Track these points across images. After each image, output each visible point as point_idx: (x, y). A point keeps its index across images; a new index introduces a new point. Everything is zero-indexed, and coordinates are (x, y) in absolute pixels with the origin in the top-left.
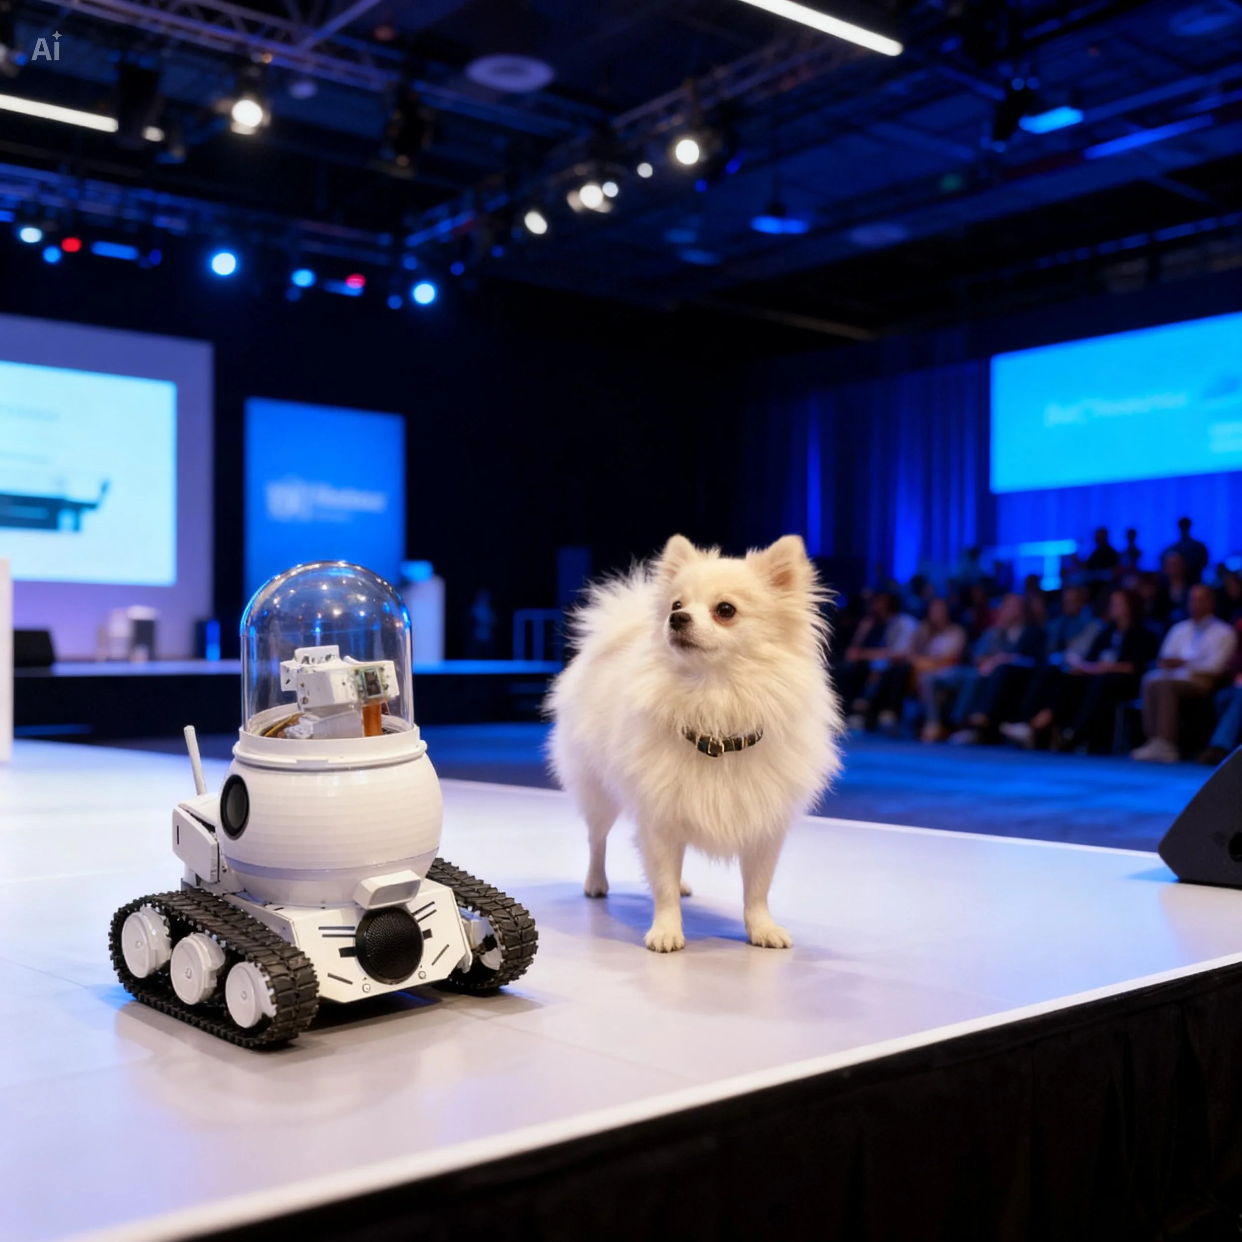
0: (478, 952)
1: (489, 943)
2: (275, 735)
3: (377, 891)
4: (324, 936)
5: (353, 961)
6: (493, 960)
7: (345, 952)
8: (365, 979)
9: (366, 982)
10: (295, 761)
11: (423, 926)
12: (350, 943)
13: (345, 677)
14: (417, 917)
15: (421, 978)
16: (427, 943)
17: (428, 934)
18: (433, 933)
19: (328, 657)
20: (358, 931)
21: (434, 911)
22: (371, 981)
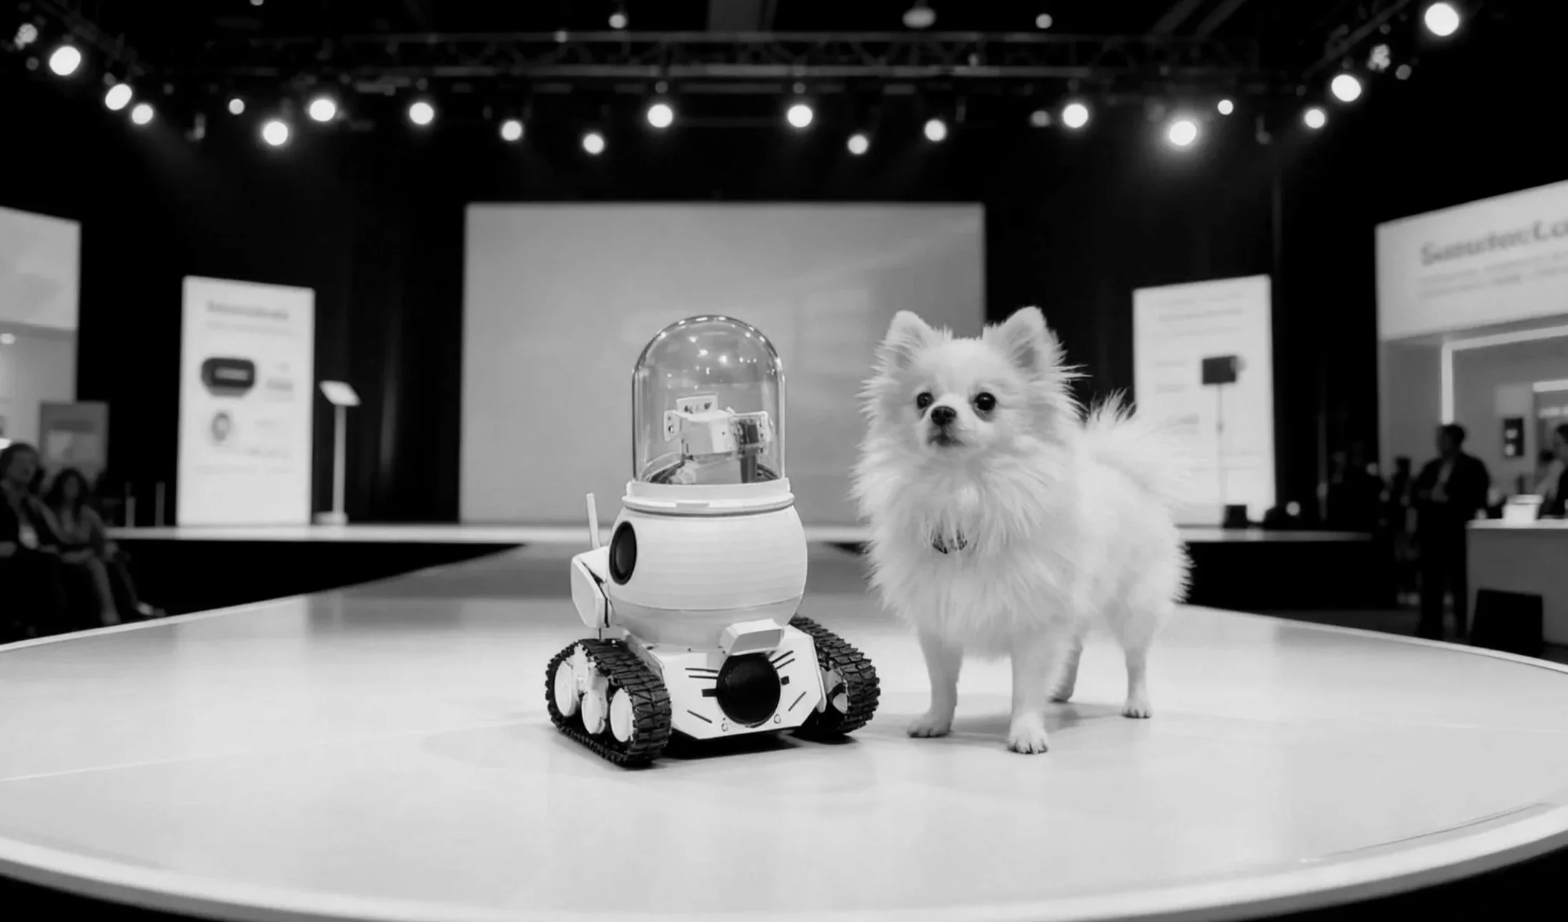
0: (830, 697)
1: (838, 689)
2: (663, 481)
3: (742, 637)
4: (691, 677)
5: (713, 701)
6: (841, 704)
7: (707, 693)
8: (724, 719)
9: (725, 722)
10: (674, 505)
11: (781, 674)
12: (712, 684)
13: (725, 428)
14: (776, 665)
15: (776, 722)
16: (784, 688)
17: (786, 680)
18: (791, 679)
19: (707, 406)
20: (720, 675)
21: (793, 660)
22: (728, 720)
